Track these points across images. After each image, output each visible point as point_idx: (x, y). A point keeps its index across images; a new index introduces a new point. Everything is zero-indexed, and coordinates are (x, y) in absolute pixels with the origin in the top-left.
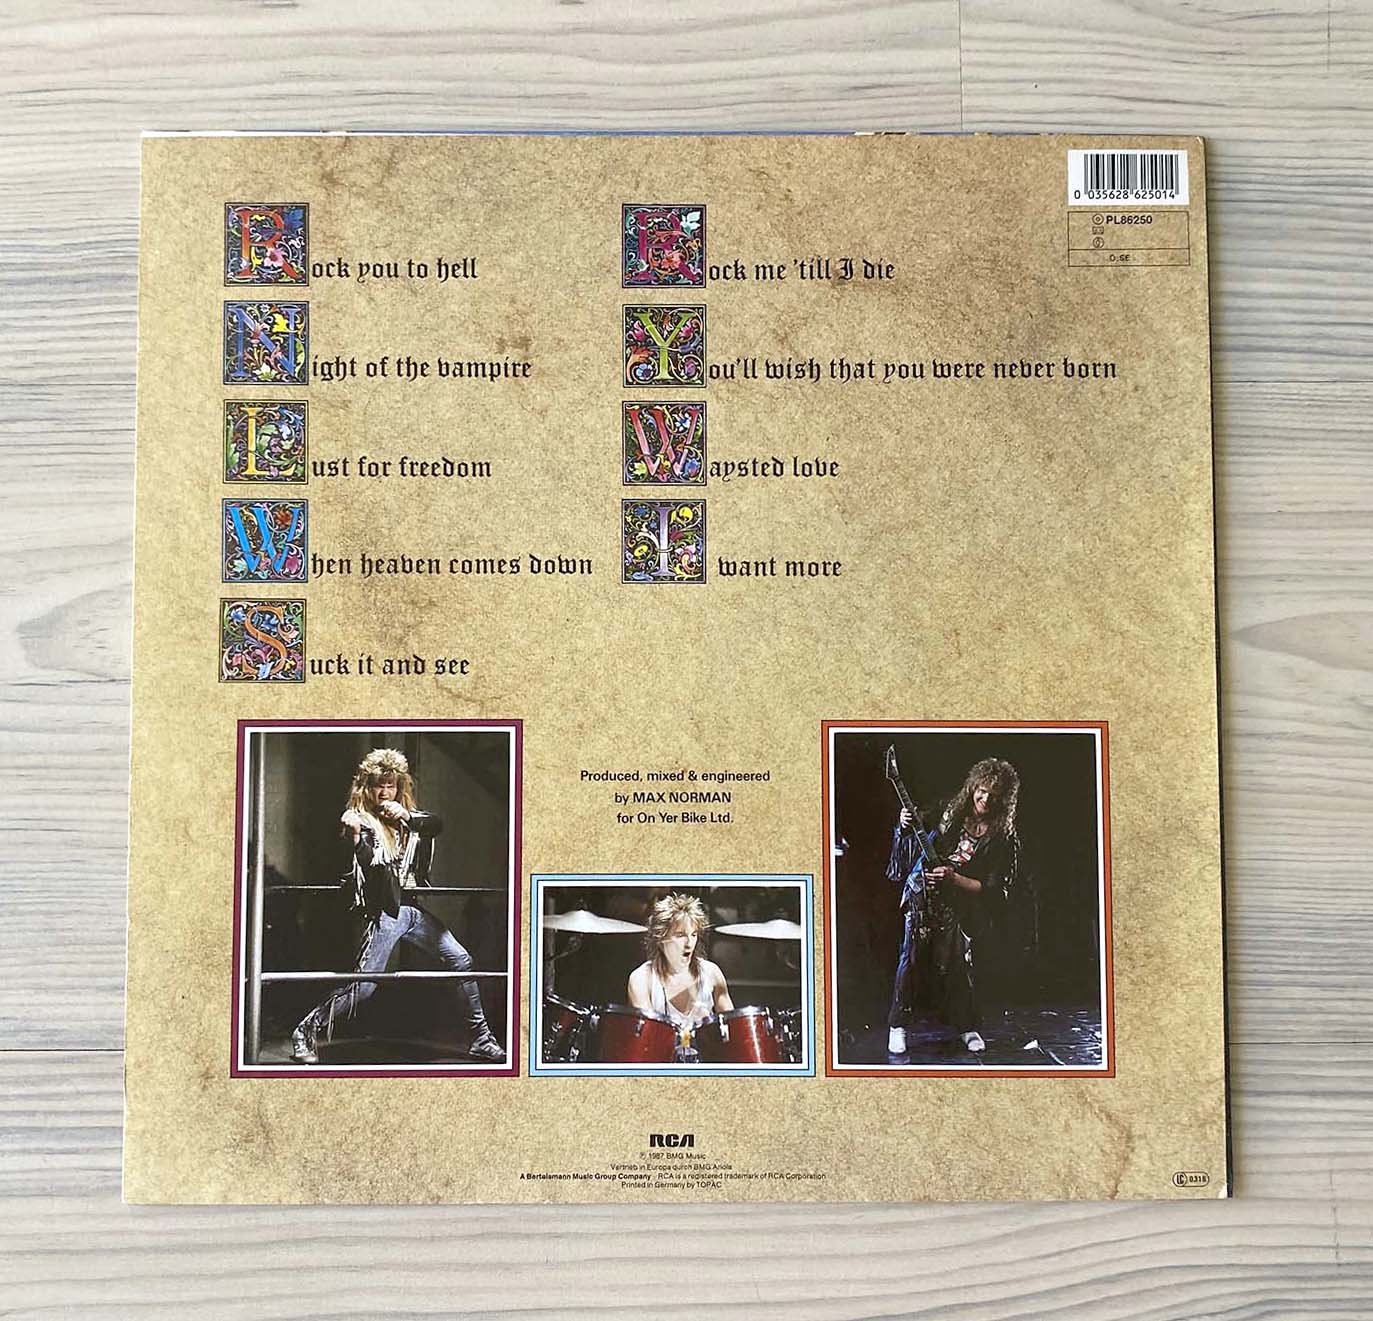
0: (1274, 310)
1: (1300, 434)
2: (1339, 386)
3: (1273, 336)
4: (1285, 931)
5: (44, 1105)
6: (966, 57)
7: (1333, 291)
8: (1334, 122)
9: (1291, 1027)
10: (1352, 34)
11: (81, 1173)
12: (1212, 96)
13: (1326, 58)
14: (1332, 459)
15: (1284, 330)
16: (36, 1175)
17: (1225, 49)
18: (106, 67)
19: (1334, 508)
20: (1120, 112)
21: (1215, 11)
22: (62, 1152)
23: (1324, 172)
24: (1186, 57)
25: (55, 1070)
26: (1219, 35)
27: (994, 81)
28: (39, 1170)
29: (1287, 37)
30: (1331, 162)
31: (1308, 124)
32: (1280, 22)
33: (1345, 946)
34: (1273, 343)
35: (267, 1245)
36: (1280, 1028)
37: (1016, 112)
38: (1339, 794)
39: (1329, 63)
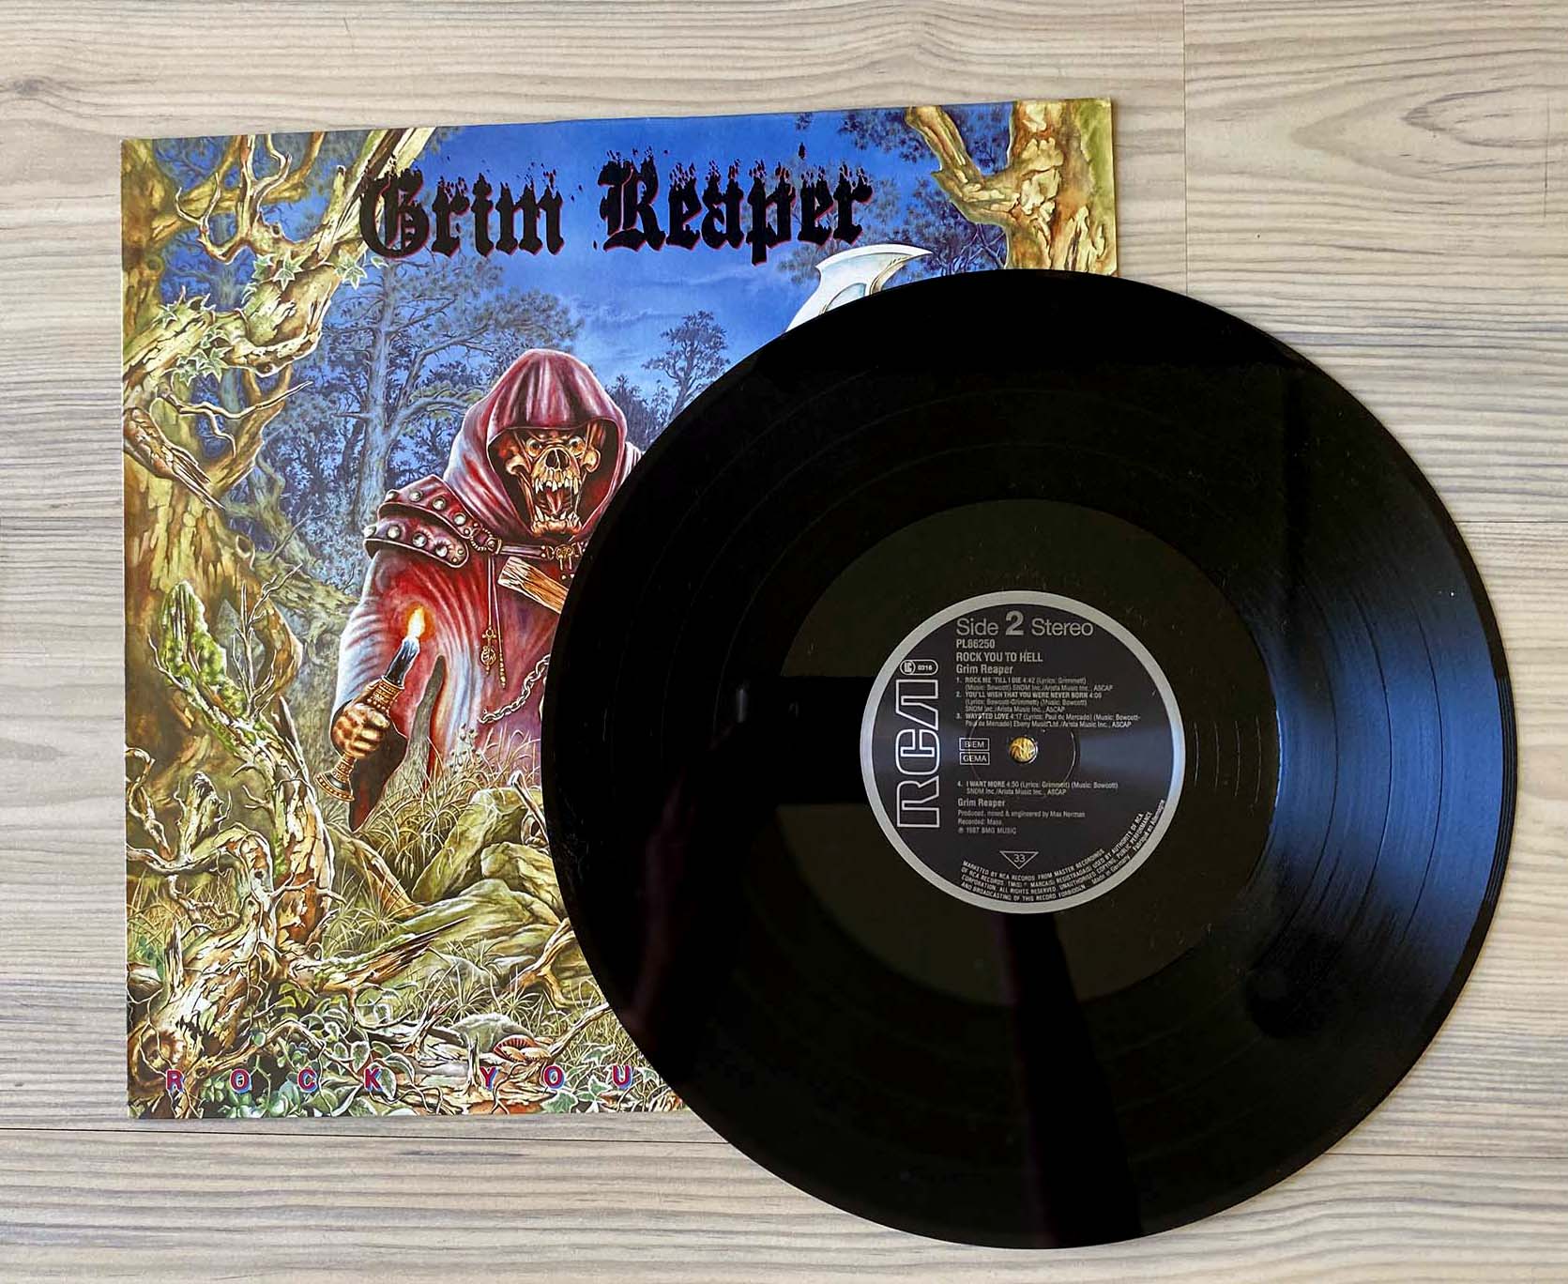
0: (1487, 452)
1: (1512, 573)
2: (1551, 526)
3: (1485, 478)
4: (1493, 1050)
5: (324, 1186)
6: (1192, 208)
8: (1552, 270)
9: (1494, 1142)
11: (357, 1249)
12: (1430, 245)
13: (1541, 208)
15: (1498, 472)
16: (317, 1250)
17: (1444, 198)
19: (1543, 644)
20: (1339, 261)
21: (1435, 162)
22: (339, 1229)
23: (1539, 318)
24: (1406, 208)
25: (330, 1154)
26: (1434, 185)
27: (1218, 231)
28: (320, 1246)
29: (1504, 187)
31: (1525, 271)
32: (1498, 173)
33: (1550, 1065)
36: (1486, 1142)
37: (1238, 261)
38: (1547, 919)
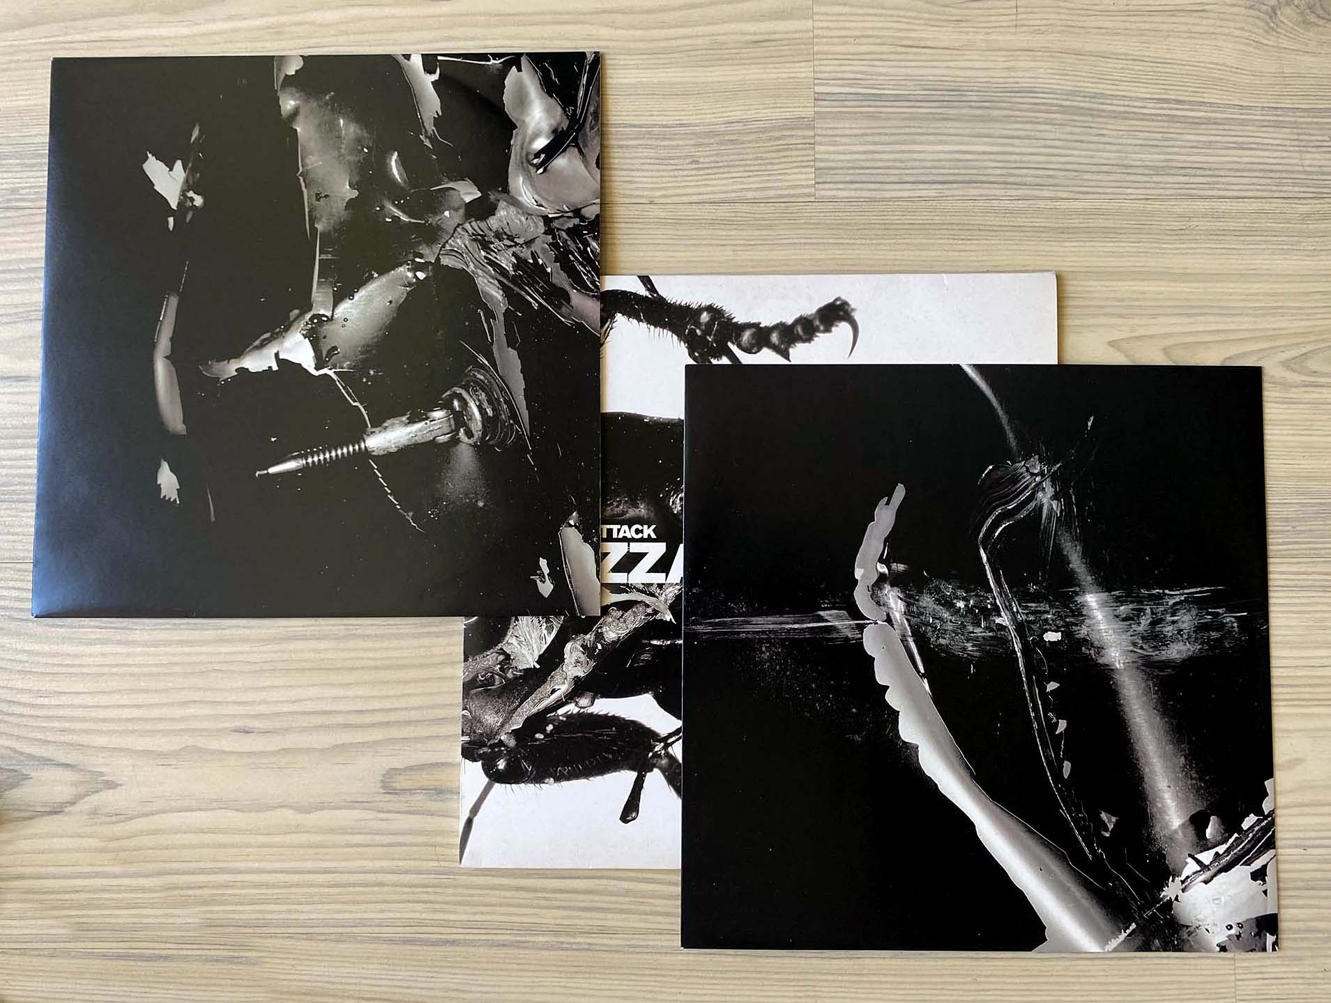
7: (1017, 150)
10: (1029, 10)
14: (1017, 242)
18: (348, 34)
30: (1017, 80)
34: (984, 179)
35: (435, 665)
39: (1016, 26)
